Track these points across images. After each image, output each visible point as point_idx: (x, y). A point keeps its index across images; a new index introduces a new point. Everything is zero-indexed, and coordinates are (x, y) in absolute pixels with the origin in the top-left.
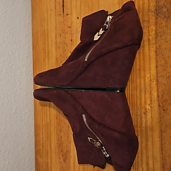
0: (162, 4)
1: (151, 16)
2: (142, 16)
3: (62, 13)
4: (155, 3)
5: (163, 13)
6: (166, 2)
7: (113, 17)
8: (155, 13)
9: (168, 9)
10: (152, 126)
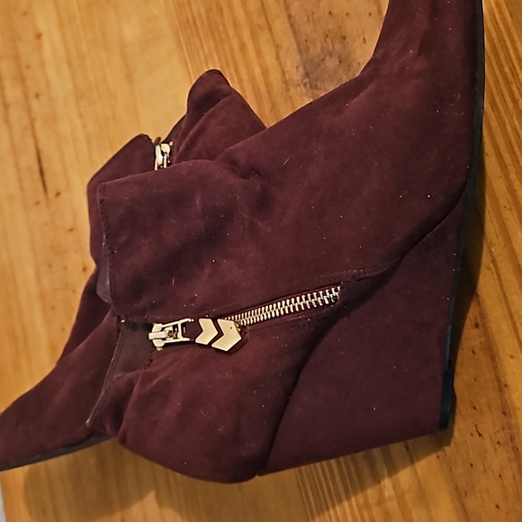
0: (319, 50)
1: (298, 97)
2: (272, 110)
3: (41, 197)
4: (297, 58)
5: (330, 76)
6: (329, 41)
7: (171, 144)
8: (305, 85)
9: (339, 57)
10: (419, 482)
